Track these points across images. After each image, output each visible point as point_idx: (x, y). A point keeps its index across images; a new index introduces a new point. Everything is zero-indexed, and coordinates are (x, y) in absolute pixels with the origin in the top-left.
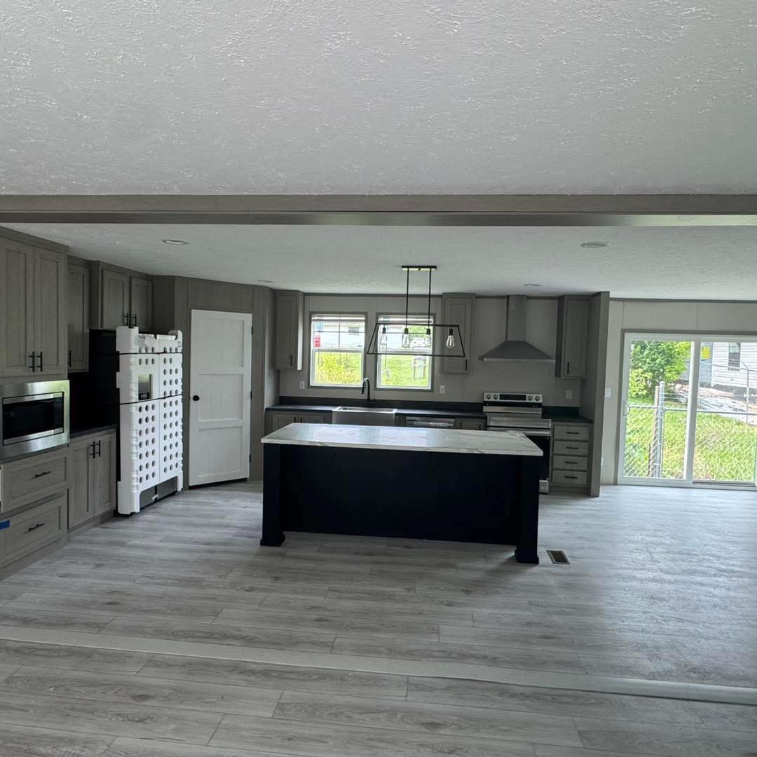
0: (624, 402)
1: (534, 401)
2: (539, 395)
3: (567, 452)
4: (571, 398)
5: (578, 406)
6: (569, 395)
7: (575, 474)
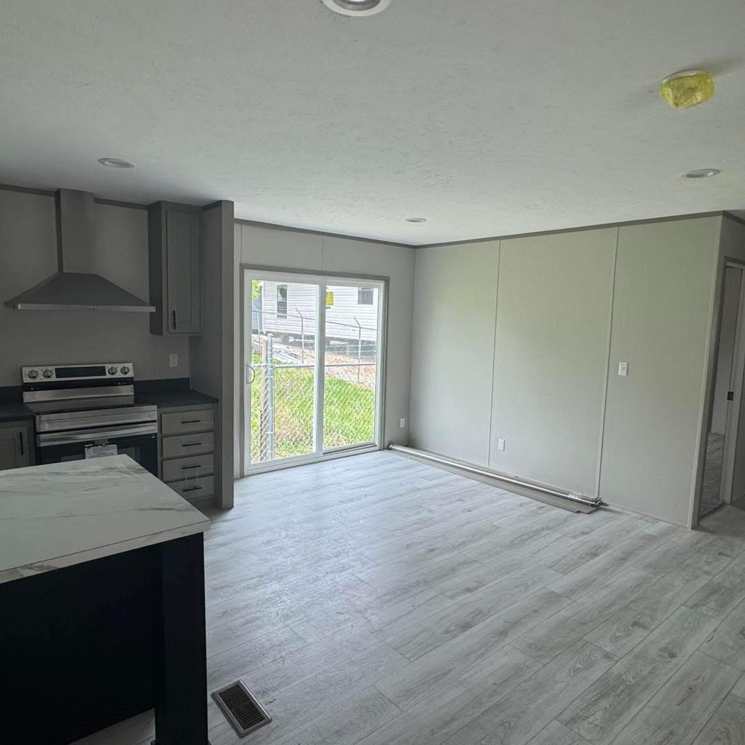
0: (248, 366)
1: (119, 375)
2: (126, 365)
3: (184, 451)
4: (176, 365)
5: (187, 376)
6: (174, 361)
7: (197, 482)
